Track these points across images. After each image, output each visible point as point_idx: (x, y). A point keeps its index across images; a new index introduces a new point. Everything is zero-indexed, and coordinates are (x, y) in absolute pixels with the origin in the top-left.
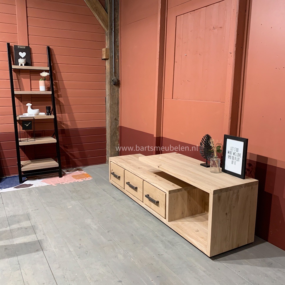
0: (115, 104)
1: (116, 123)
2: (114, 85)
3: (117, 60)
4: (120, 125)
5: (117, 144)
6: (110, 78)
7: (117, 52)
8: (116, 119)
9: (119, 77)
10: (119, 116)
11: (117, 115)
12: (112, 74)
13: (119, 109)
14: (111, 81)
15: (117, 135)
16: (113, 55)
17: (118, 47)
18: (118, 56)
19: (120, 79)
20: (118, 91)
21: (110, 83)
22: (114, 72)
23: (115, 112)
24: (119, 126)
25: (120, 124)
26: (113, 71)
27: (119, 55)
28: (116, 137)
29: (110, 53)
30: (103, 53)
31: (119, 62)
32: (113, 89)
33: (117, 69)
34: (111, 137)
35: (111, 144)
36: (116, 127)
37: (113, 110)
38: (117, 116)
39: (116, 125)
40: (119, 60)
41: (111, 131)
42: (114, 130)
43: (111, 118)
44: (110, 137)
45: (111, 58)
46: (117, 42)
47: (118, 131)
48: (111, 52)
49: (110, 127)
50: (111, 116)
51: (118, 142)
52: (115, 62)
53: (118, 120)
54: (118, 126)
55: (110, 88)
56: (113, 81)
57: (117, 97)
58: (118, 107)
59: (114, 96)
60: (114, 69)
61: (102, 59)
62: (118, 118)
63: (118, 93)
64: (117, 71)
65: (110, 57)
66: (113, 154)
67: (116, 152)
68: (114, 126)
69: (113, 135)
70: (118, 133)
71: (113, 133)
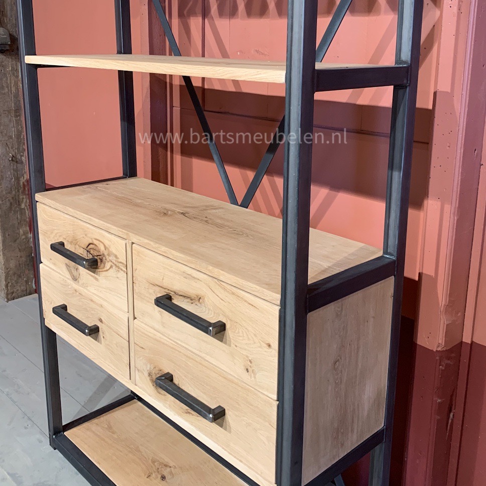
0: (9, 111)
1: (16, 170)
5: (25, 233)
8: (14, 159)
10: (24, 151)
11: (18, 145)
15: (23, 206)
20: (15, 71)
23: (11, 137)
24: (28, 180)
28: (21, 214)
32: (0, 65)
36: (18, 183)
38: (18, 149)
39: (17, 179)
41: (1, 198)
42: (10, 192)
47: (23, 192)
51: (28, 228)
53: (22, 162)
54: (22, 180)
57: (13, 89)
62: (21, 156)
63: (17, 77)
66: (12, 264)
67: (24, 259)
68: (10, 181)
69: (10, 208)
70: (25, 200)
71: (8, 204)
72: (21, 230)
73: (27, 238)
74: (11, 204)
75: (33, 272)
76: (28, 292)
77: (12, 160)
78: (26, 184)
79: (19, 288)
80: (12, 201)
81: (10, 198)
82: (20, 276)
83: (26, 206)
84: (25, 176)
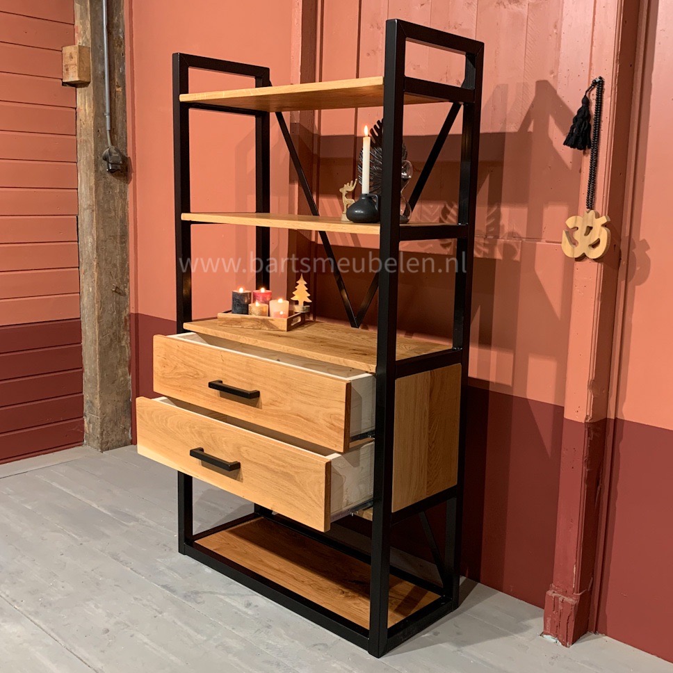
0: (115, 237)
1: (118, 303)
2: (109, 176)
3: (119, 89)
4: (133, 311)
5: (124, 375)
6: (96, 150)
7: (117, 63)
8: (118, 291)
9: (127, 146)
10: (128, 281)
11: (123, 275)
12: (101, 137)
13: (128, 256)
14: (100, 158)
15: (123, 343)
16: (104, 72)
17: (121, 43)
18: (122, 76)
19: (130, 154)
20: (123, 194)
21: (96, 166)
22: (108, 128)
23: (115, 265)
24: (130, 315)
25: (132, 305)
26: (105, 126)
27: (123, 71)
28: (121, 352)
29: (94, 61)
30: (66, 61)
31: (124, 94)
32: (108, 187)
33: (119, 118)
34: (104, 353)
35: (102, 376)
36: (120, 317)
37: (106, 260)
38: (122, 279)
39: (119, 312)
40: (124, 89)
41: (101, 333)
42: (111, 327)
43: (100, 287)
44: (100, 355)
45: (99, 79)
46: (118, 27)
47: (125, 328)
48: (98, 59)
49: (99, 318)
50: (99, 279)
51: (127, 369)
52: (113, 95)
53: (125, 295)
54: (124, 315)
55: (97, 185)
56: (105, 159)
57: (120, 213)
58: (124, 250)
59: (109, 211)
60: (107, 117)
61: (64, 84)
62: (125, 288)
63: (125, 199)
64: (119, 126)
65: (96, 78)
66: (109, 409)
67: (121, 404)
68: (112, 314)
69: (110, 345)
70: (126, 337)
71: (109, 340)
72: (120, 371)
73: (125, 380)
74: (111, 340)
75: (129, 419)
76: (124, 441)
77: (115, 291)
78: (127, 318)
79: (114, 437)
80: (112, 336)
81: (111, 334)
82: (116, 424)
83: (126, 343)
84: (128, 310)
